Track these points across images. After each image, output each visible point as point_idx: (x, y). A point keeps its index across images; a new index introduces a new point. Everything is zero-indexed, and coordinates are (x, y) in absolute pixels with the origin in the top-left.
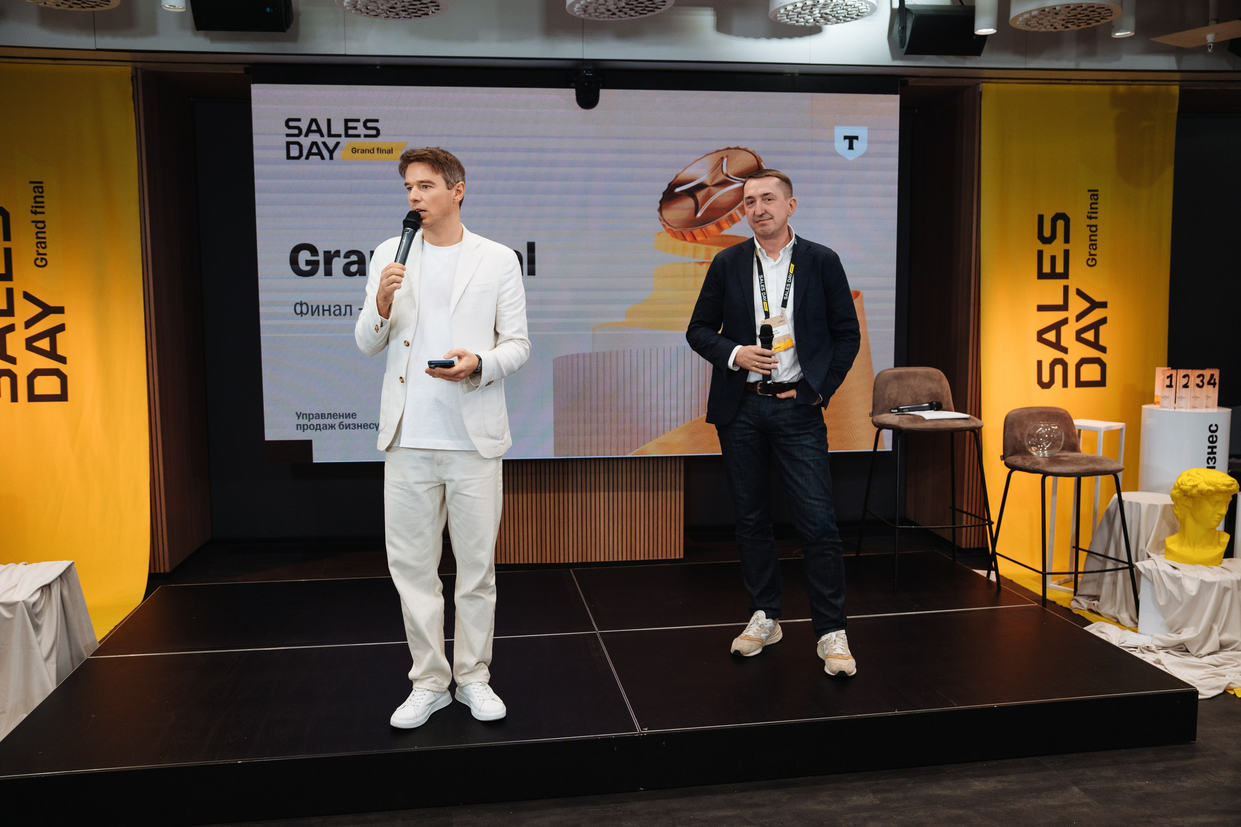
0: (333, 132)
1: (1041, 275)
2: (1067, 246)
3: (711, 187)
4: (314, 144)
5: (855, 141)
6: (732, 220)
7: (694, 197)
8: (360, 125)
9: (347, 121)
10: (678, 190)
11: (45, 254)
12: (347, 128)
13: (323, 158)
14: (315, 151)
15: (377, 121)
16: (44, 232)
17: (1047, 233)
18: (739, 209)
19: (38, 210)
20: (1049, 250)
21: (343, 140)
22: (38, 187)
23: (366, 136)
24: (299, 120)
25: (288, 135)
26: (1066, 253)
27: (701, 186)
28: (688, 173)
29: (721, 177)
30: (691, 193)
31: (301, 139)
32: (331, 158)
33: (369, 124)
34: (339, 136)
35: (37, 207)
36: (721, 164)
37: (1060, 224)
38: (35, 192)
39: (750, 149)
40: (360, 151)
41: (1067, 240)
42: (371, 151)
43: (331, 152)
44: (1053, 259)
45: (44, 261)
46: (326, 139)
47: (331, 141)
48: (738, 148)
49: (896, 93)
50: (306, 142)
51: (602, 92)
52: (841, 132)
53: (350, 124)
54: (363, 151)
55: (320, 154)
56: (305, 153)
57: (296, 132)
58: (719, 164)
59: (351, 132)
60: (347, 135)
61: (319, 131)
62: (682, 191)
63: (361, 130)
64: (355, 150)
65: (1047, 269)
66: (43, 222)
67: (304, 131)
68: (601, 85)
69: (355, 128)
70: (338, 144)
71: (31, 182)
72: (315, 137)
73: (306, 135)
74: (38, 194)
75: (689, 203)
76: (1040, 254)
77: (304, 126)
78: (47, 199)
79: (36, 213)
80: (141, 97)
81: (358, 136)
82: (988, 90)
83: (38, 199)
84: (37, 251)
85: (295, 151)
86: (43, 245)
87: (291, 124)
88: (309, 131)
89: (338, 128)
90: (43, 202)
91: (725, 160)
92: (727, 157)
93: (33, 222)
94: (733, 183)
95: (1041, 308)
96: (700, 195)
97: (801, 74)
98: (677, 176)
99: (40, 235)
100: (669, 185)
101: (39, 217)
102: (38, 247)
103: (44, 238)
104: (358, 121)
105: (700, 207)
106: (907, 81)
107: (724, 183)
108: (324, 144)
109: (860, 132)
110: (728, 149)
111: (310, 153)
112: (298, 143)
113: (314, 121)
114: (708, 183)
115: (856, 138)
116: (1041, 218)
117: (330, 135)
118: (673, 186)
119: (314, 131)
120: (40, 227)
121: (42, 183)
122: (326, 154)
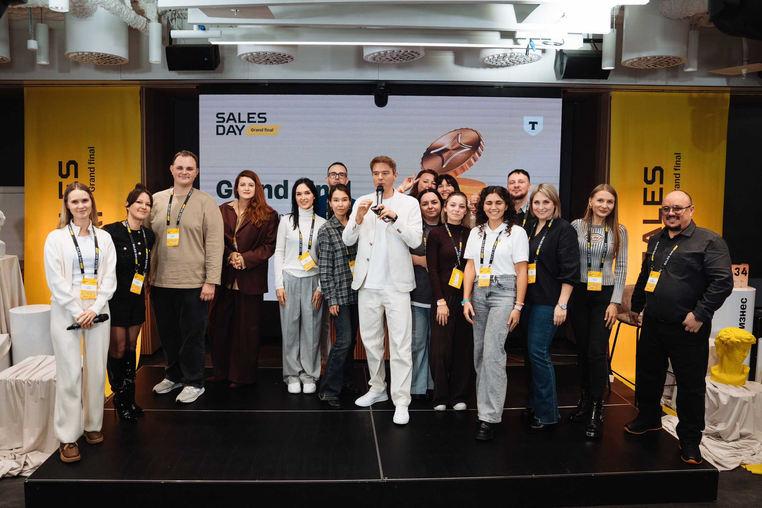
0: (241, 120)
1: (646, 203)
2: (661, 186)
3: (452, 151)
4: (231, 126)
5: (535, 125)
6: (463, 169)
7: (441, 156)
8: (256, 116)
9: (249, 114)
10: (432, 152)
11: (94, 185)
12: (249, 118)
13: (236, 134)
14: (232, 130)
15: (265, 114)
16: (94, 173)
17: (650, 178)
18: (467, 163)
19: (92, 162)
20: (650, 188)
21: (247, 124)
22: (92, 150)
23: (259, 122)
24: (224, 114)
25: (217, 122)
26: (661, 190)
27: (446, 150)
28: (439, 142)
29: (457, 145)
30: (440, 154)
31: (224, 124)
32: (240, 134)
33: (261, 116)
34: (245, 122)
35: (91, 160)
36: (457, 138)
37: (658, 173)
38: (91, 153)
39: (474, 129)
40: (255, 130)
41: (661, 182)
42: (262, 130)
43: (240, 131)
44: (653, 193)
45: (93, 189)
46: (238, 124)
47: (240, 125)
48: (467, 129)
49: (560, 98)
50: (227, 125)
51: (390, 97)
52: (528, 119)
53: (251, 116)
54: (257, 130)
55: (234, 132)
56: (226, 132)
57: (222, 120)
58: (456, 137)
59: (251, 120)
60: (249, 122)
61: (234, 119)
62: (435, 153)
63: (257, 119)
64: (253, 130)
65: (649, 199)
66: (94, 168)
67: (226, 120)
68: (389, 94)
69: (253, 118)
70: (244, 126)
71: (89, 148)
72: (232, 123)
73: (227, 122)
74: (92, 154)
75: (439, 160)
76: (645, 190)
77: (226, 117)
78: (97, 156)
79: (90, 163)
80: (144, 102)
81: (255, 122)
82: (614, 94)
83: (92, 156)
84: (90, 183)
85: (221, 130)
86: (93, 180)
87: (219, 116)
88: (229, 119)
89: (244, 118)
90: (94, 158)
91: (460, 135)
92: (461, 133)
93: (89, 168)
94: (464, 148)
95: (645, 222)
96: (445, 155)
97: (504, 87)
98: (432, 144)
99: (92, 175)
100: (427, 149)
101: (92, 166)
102: (91, 181)
103: (94, 176)
104: (255, 114)
105: (445, 162)
106: (567, 91)
107: (459, 148)
108: (237, 126)
109: (539, 119)
110: (462, 129)
111: (229, 131)
112: (223, 126)
113: (231, 114)
114: (450, 148)
115: (536, 123)
116: (646, 169)
117: (240, 122)
118: (429, 150)
119: (231, 120)
120: (92, 171)
121: (94, 148)
122: (237, 132)
